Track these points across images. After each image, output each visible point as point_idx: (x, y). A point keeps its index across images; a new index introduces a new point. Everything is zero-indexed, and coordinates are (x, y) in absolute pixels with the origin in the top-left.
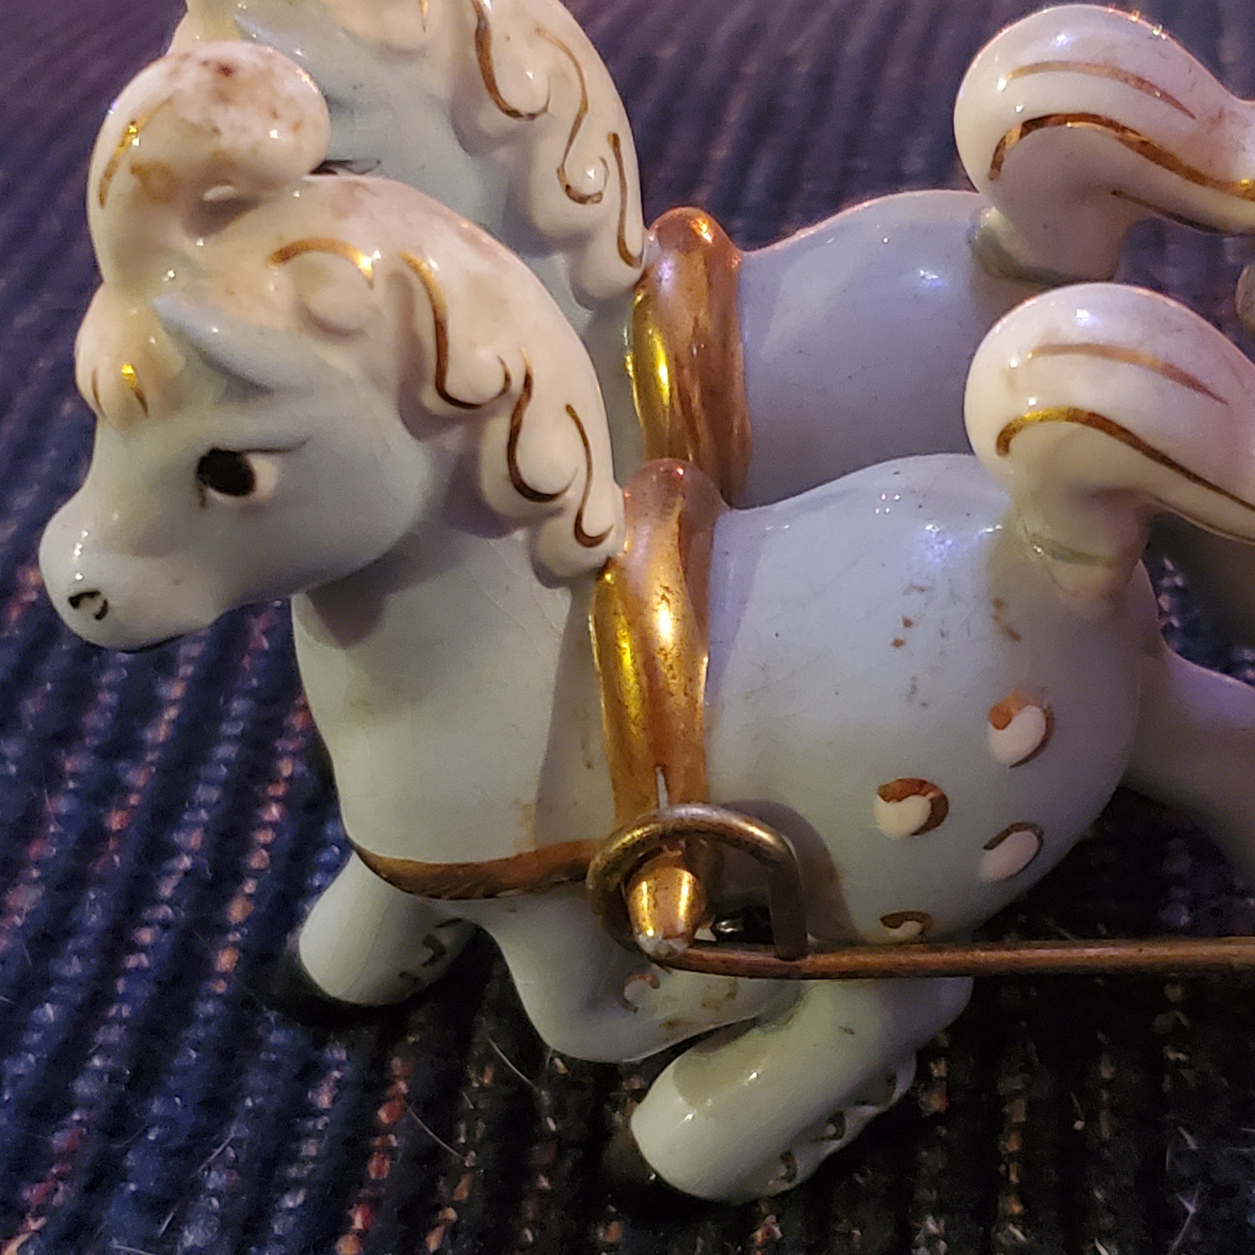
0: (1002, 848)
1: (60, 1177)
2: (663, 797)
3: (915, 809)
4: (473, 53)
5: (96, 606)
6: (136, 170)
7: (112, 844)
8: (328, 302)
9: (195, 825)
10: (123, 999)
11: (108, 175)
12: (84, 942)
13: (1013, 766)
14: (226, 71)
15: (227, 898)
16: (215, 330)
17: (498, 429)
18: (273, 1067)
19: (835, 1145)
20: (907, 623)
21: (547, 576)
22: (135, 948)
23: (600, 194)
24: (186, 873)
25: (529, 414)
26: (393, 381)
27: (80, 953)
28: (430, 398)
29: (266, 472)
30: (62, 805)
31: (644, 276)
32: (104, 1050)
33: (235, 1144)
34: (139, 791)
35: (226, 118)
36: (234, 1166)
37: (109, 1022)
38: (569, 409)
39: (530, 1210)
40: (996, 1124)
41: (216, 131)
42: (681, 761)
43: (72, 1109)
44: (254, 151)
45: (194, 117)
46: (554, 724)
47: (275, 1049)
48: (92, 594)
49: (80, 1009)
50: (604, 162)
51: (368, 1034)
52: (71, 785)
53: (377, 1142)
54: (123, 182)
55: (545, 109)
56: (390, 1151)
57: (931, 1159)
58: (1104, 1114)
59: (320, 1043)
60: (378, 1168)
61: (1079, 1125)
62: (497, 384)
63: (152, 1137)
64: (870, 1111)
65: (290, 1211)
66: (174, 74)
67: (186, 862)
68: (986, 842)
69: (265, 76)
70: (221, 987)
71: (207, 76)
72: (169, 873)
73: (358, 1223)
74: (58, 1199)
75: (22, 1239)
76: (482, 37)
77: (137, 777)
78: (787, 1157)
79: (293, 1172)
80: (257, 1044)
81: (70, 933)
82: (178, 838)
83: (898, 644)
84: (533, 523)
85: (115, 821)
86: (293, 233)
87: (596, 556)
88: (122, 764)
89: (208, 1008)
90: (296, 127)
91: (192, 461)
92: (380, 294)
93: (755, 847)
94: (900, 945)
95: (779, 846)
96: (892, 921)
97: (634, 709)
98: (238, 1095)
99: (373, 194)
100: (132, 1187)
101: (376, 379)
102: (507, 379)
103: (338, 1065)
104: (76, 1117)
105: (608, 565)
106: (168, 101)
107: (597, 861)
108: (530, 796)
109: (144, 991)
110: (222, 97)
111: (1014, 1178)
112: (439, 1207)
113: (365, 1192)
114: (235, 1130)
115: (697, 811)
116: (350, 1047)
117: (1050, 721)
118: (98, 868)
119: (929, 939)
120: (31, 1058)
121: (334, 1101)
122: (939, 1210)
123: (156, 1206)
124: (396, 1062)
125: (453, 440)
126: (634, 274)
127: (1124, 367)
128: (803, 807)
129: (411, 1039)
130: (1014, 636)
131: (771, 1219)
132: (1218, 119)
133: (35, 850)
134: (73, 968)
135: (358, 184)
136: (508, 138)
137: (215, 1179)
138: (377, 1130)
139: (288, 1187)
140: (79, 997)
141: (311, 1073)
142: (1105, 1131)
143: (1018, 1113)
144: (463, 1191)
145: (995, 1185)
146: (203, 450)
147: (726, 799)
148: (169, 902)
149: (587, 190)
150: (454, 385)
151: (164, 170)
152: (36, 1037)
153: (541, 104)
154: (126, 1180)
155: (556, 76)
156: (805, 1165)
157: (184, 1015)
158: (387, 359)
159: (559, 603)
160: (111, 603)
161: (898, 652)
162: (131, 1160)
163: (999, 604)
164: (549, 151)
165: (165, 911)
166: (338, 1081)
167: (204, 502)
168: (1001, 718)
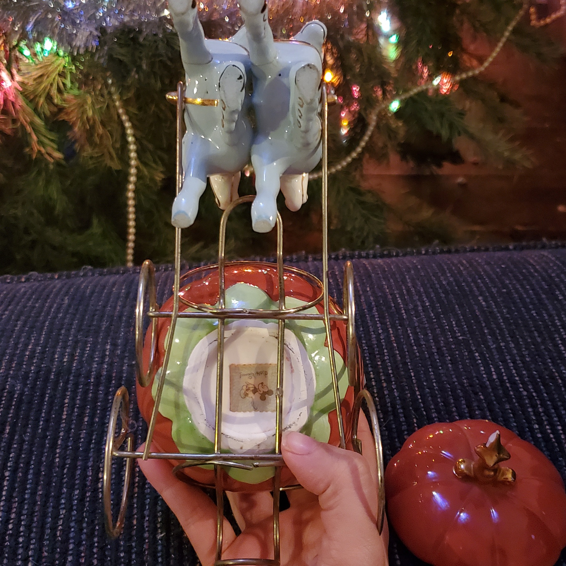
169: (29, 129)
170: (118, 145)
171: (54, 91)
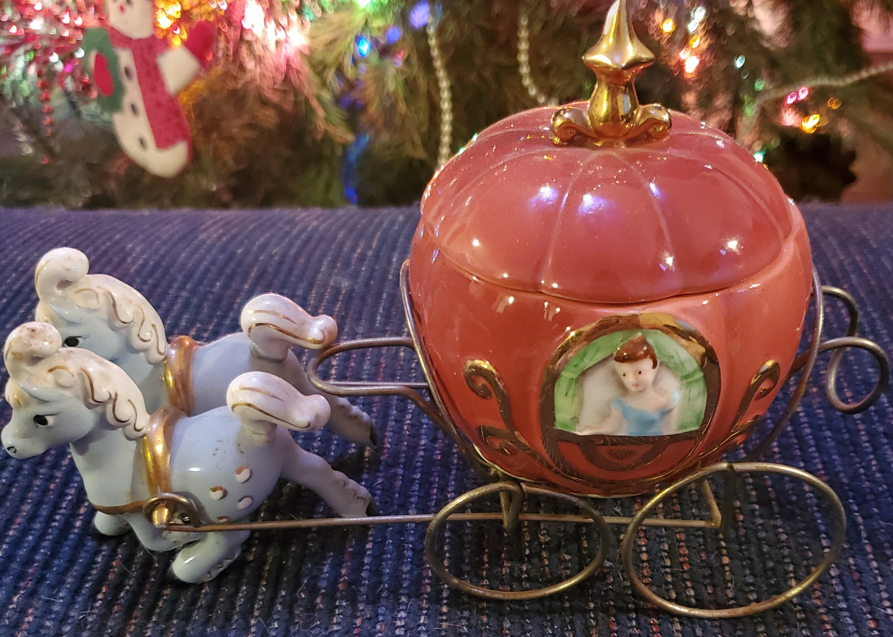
0: (243, 501)
1: (30, 580)
2: (159, 490)
3: (219, 494)
4: (112, 309)
5: (14, 450)
6: (13, 353)
7: (51, 493)
8: (63, 380)
9: (73, 487)
10: (51, 534)
11: (7, 354)
12: (41, 519)
13: (243, 483)
14: (33, 330)
15: (79, 507)
16: (35, 389)
17: (110, 406)
18: (88, 551)
19: (221, 570)
20: (217, 450)
21: (130, 439)
22: (55, 521)
23: (150, 340)
24: (70, 500)
25: (117, 403)
26: (82, 397)
27: (40, 522)
28: (91, 401)
29: (50, 420)
30: (38, 482)
31: (166, 357)
32: (44, 548)
33: (75, 571)
34: (59, 478)
35: (33, 342)
36: (75, 577)
37: (46, 540)
38: (129, 401)
39: (148, 586)
40: (264, 562)
41: (31, 345)
42: (164, 482)
43: (35, 563)
44: (40, 349)
45: (26, 342)
46: (133, 473)
47: (89, 546)
48: (13, 447)
49: (38, 537)
50: (151, 331)
51: (113, 542)
52: (41, 477)
53: (112, 570)
54: (10, 356)
55: (133, 321)
56: (114, 572)
57: (248, 572)
58: (291, 559)
59: (101, 545)
60: (111, 577)
61: (284, 562)
62: (108, 396)
63: (54, 570)
64: (229, 561)
65: (87, 588)
66: (21, 331)
67: (70, 497)
68: (239, 500)
69: (43, 331)
70: (76, 531)
71: (28, 332)
72: (65, 501)
73: (104, 591)
74: (29, 586)
75: (19, 595)
76: (114, 305)
77: (59, 474)
78: (209, 572)
79: (89, 578)
80: (84, 545)
81: (37, 517)
82: (68, 491)
83: (214, 454)
84: (124, 427)
85: (52, 486)
86: (54, 365)
87: (140, 434)
88: (55, 471)
89: (72, 536)
90: (51, 343)
91: (32, 417)
92: (76, 378)
93: (182, 503)
94: (223, 523)
95: (188, 502)
96: (221, 518)
97: (152, 470)
98: (77, 559)
99: (75, 354)
100: (48, 582)
101: (77, 397)
102: (111, 395)
103: (104, 551)
104: (35, 565)
105: (144, 435)
106: (20, 338)
107: (144, 506)
108: (129, 490)
109: (56, 532)
110: (32, 337)
111: (266, 576)
112: (125, 586)
113: (107, 583)
114: (76, 568)
115: (167, 494)
116: (108, 546)
117: (251, 473)
118: (46, 499)
119: (230, 522)
120: (25, 550)
121: (102, 560)
122: (247, 584)
123: (52, 587)
124: (119, 550)
125: (99, 409)
126: (163, 357)
127: (258, 393)
128: (194, 492)
129: (124, 544)
130: (242, 452)
131: (207, 587)
132: (303, 324)
133: (30, 495)
134: (37, 526)
135: (71, 352)
136: (123, 328)
137: (69, 580)
138: (112, 567)
139: (87, 582)
140: (38, 534)
141: (97, 552)
142: (290, 563)
143: (270, 560)
144: (131, 582)
145: (260, 577)
146: (35, 415)
147: (176, 490)
148: (65, 508)
149: (146, 339)
150: (96, 398)
151: (19, 354)
152: (27, 545)
153: (131, 320)
154: (46, 580)
155: (136, 313)
156: (214, 574)
157: (66, 538)
158: (79, 391)
159: (133, 444)
160: (17, 449)
161: (214, 457)
162: (48, 575)
163: (239, 445)
164: (135, 331)
165: (63, 511)
166: (104, 555)
167: (37, 427)
168: (239, 471)
169: (314, 103)
170: (424, 129)
171: (348, 62)
